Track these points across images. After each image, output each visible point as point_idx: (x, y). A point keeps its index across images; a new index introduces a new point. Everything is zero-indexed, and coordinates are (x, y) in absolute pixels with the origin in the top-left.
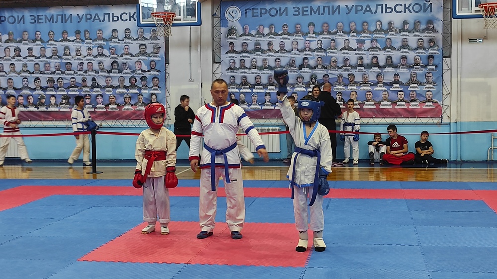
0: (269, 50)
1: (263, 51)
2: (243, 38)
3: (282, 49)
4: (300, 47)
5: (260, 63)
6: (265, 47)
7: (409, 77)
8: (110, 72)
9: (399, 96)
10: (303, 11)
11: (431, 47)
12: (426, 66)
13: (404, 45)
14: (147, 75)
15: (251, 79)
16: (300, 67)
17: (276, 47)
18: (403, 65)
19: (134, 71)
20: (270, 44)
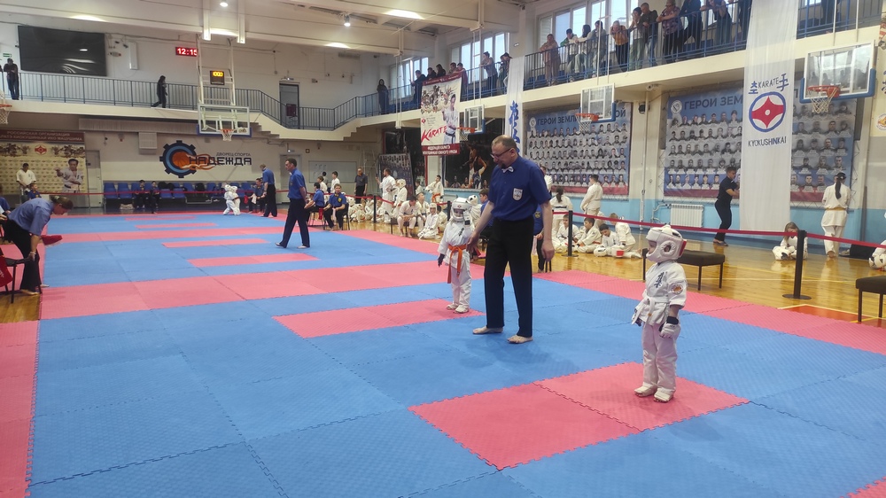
0: (700, 137)
1: (696, 138)
2: (682, 127)
3: (710, 136)
4: (724, 134)
5: (693, 149)
6: (697, 134)
7: (818, 161)
8: (597, 157)
9: (807, 180)
10: (729, 101)
11: (843, 130)
12: (836, 150)
13: (816, 129)
14: (618, 159)
15: (686, 164)
16: (723, 152)
17: (706, 135)
18: (813, 149)
19: (611, 157)
20: (701, 132)
